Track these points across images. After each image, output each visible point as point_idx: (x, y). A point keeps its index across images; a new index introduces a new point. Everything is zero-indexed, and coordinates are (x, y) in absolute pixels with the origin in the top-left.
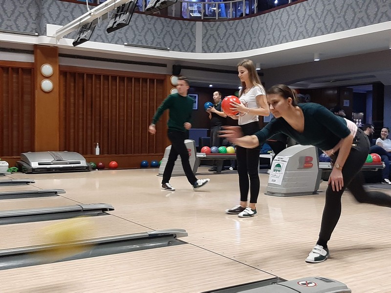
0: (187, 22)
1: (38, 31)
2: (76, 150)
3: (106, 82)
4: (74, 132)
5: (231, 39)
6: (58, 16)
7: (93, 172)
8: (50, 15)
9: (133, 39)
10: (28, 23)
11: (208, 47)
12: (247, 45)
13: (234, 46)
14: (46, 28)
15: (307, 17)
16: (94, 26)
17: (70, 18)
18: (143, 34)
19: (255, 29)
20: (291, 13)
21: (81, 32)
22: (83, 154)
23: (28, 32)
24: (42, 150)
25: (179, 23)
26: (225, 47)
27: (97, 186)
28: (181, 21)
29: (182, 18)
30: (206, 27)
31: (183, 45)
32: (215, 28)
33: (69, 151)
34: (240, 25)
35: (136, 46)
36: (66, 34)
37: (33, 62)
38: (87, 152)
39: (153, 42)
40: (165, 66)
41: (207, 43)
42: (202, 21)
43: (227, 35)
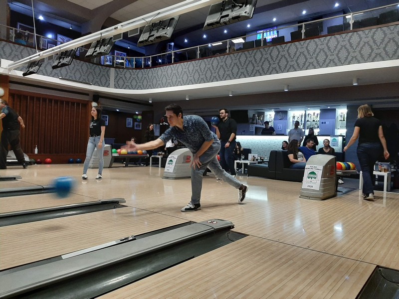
0: (104, 67)
5: (134, 81)
6: (10, 54)
7: (33, 166)
8: (4, 52)
9: (66, 75)
11: (118, 85)
12: (145, 86)
13: (136, 86)
15: (183, 72)
17: (20, 56)
18: (73, 72)
19: (150, 77)
20: (173, 69)
26: (130, 86)
28: (100, 67)
29: (101, 65)
30: (117, 72)
31: (101, 82)
32: (124, 73)
34: (140, 73)
35: (67, 80)
36: (16, 68)
38: (28, 151)
39: (80, 78)
40: (87, 95)
41: (117, 82)
42: (114, 67)
43: (132, 78)
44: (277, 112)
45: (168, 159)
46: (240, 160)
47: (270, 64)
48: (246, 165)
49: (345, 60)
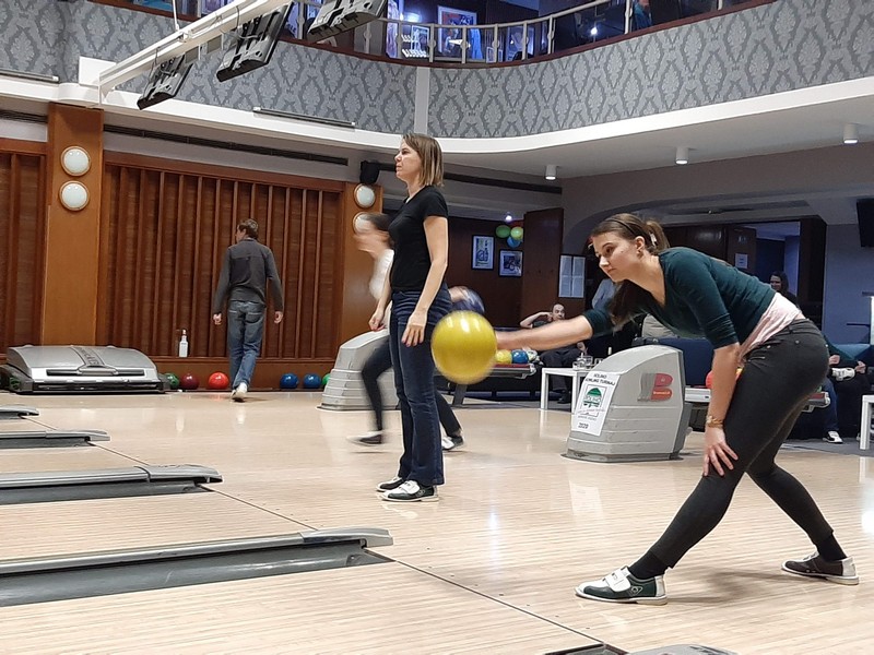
0: (396, 67)
1: (59, 71)
2: (135, 345)
3: (209, 193)
4: (132, 304)
5: (494, 107)
6: (107, 40)
7: (170, 396)
8: (89, 37)
9: (275, 100)
10: (37, 53)
11: (442, 125)
13: (499, 124)
14: (77, 66)
15: (664, 65)
16: (188, 65)
17: (134, 45)
18: (297, 88)
19: (548, 89)
20: (628, 55)
21: (159, 77)
22: (149, 354)
23: (36, 72)
24: (56, 341)
25: (379, 68)
26: (480, 127)
27: (180, 426)
28: (383, 65)
30: (438, 80)
31: (386, 119)
32: (459, 82)
33: (119, 346)
34: (515, 78)
35: (280, 115)
36: (122, 82)
37: (46, 141)
38: (159, 350)
39: (318, 107)
40: (343, 162)
41: (439, 114)
42: (429, 65)
43: (486, 99)
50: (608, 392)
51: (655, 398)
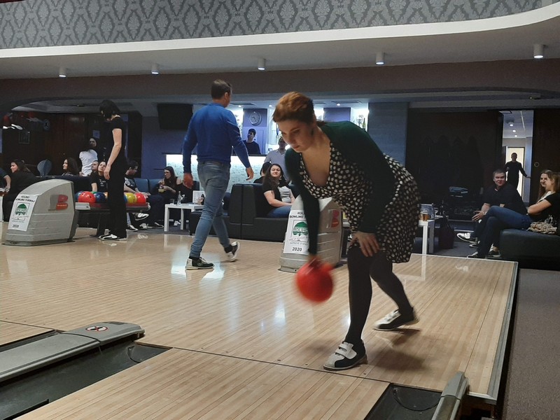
15: (51, 18)
44: (248, 111)
45: (16, 203)
46: (176, 203)
47: (230, 16)
48: (187, 211)
49: (363, 18)
50: (30, 207)
51: (59, 209)
